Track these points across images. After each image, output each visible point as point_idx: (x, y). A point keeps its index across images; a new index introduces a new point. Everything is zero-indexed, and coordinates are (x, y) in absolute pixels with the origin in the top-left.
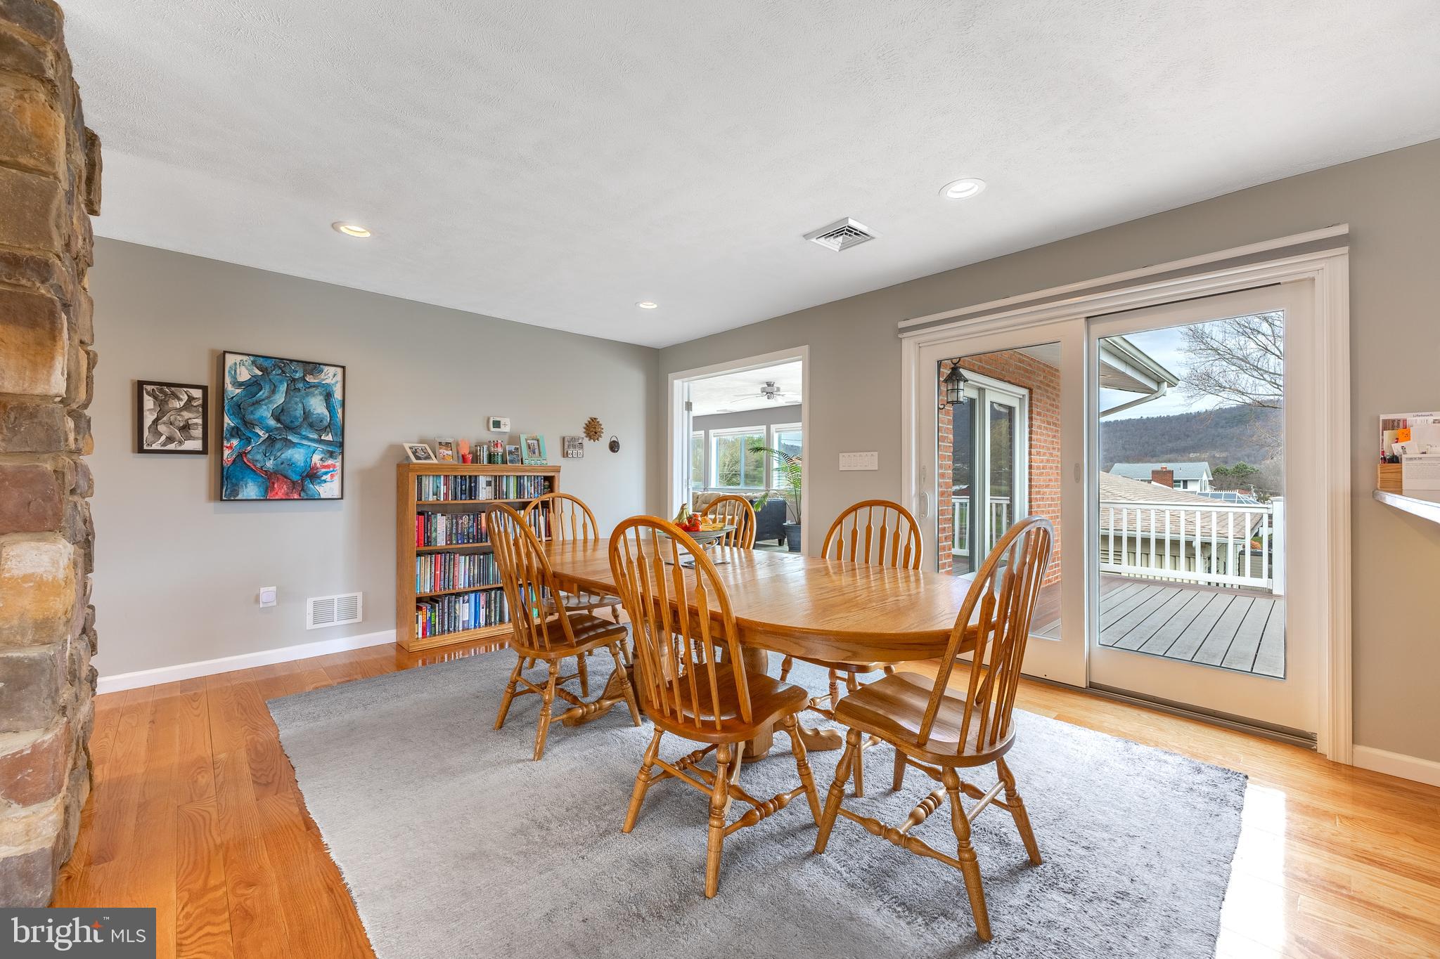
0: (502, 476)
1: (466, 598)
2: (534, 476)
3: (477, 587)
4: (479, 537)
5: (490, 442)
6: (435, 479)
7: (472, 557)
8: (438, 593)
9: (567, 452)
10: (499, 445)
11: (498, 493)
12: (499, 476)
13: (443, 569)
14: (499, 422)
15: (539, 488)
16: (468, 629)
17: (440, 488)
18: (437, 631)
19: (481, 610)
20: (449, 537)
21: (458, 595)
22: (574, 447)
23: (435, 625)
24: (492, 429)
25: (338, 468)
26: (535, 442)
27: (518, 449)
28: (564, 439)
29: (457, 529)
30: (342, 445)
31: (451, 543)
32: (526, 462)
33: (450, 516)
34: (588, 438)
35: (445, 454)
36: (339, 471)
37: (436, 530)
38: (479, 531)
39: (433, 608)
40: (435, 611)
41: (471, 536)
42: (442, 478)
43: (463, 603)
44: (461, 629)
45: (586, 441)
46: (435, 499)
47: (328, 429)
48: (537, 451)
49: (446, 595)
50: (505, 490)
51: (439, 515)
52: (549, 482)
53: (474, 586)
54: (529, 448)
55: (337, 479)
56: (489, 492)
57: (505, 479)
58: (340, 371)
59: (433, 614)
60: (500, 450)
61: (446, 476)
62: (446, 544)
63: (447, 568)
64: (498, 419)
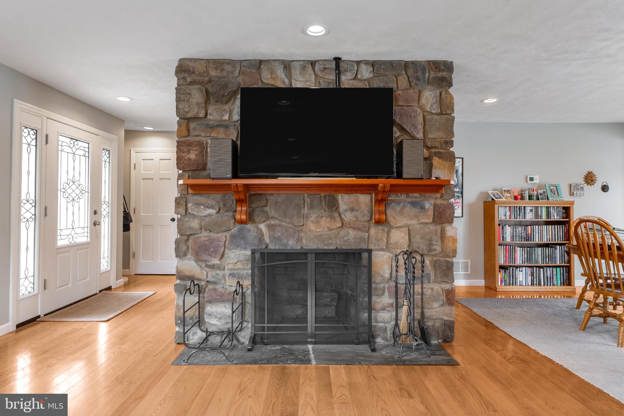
0: (538, 207)
1: (521, 269)
2: (557, 207)
3: (526, 264)
4: (527, 238)
5: (529, 189)
6: (505, 208)
7: (524, 248)
8: (507, 264)
9: (573, 193)
10: (535, 191)
11: (537, 215)
12: (537, 207)
13: (509, 253)
14: (533, 178)
15: (560, 214)
16: (522, 285)
17: (507, 213)
18: (507, 283)
19: (529, 277)
20: (512, 238)
21: (517, 267)
22: (578, 189)
23: (506, 280)
24: (529, 182)
25: (460, 203)
26: (555, 188)
27: (545, 192)
28: (571, 185)
29: (516, 234)
30: (462, 193)
31: (513, 241)
32: (550, 199)
33: (512, 227)
34: (586, 184)
35: (507, 196)
36: (461, 205)
37: (506, 233)
38: (527, 235)
39: (505, 272)
40: (506, 274)
41: (523, 237)
42: (508, 207)
43: (520, 271)
44: (519, 285)
45: (585, 186)
46: (505, 218)
47: (457, 186)
48: (556, 193)
49: (511, 266)
50: (540, 214)
51: (507, 226)
52: (566, 210)
53: (525, 263)
54: (552, 191)
55: (460, 208)
56: (531, 215)
57: (540, 208)
58: (461, 160)
59: (505, 275)
60: (535, 193)
61: (510, 207)
62: (511, 241)
63: (511, 253)
64: (532, 176)
